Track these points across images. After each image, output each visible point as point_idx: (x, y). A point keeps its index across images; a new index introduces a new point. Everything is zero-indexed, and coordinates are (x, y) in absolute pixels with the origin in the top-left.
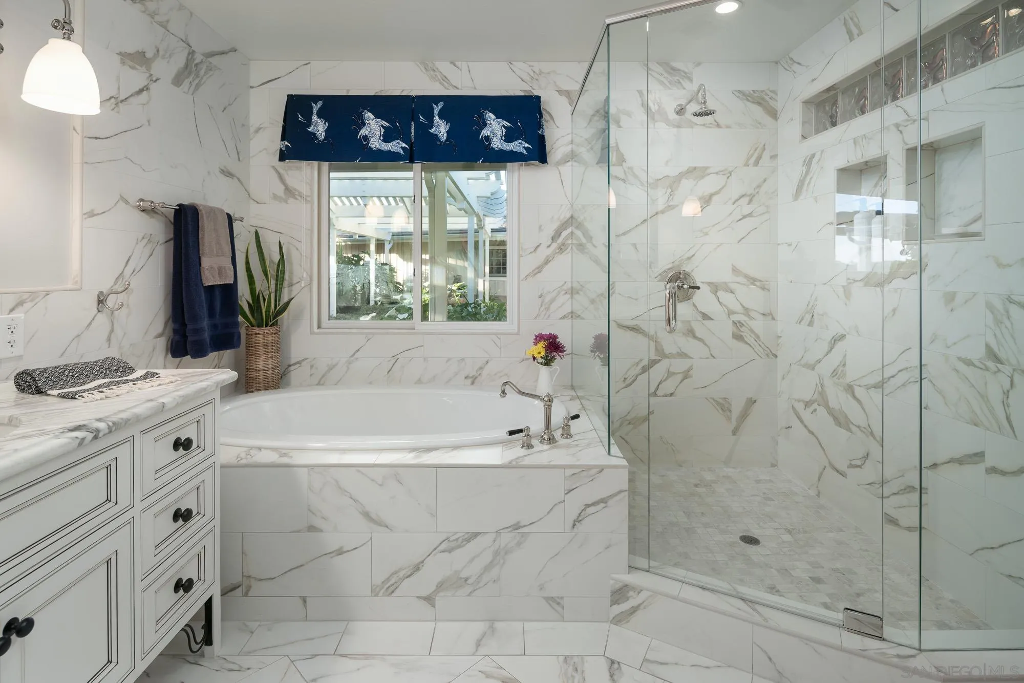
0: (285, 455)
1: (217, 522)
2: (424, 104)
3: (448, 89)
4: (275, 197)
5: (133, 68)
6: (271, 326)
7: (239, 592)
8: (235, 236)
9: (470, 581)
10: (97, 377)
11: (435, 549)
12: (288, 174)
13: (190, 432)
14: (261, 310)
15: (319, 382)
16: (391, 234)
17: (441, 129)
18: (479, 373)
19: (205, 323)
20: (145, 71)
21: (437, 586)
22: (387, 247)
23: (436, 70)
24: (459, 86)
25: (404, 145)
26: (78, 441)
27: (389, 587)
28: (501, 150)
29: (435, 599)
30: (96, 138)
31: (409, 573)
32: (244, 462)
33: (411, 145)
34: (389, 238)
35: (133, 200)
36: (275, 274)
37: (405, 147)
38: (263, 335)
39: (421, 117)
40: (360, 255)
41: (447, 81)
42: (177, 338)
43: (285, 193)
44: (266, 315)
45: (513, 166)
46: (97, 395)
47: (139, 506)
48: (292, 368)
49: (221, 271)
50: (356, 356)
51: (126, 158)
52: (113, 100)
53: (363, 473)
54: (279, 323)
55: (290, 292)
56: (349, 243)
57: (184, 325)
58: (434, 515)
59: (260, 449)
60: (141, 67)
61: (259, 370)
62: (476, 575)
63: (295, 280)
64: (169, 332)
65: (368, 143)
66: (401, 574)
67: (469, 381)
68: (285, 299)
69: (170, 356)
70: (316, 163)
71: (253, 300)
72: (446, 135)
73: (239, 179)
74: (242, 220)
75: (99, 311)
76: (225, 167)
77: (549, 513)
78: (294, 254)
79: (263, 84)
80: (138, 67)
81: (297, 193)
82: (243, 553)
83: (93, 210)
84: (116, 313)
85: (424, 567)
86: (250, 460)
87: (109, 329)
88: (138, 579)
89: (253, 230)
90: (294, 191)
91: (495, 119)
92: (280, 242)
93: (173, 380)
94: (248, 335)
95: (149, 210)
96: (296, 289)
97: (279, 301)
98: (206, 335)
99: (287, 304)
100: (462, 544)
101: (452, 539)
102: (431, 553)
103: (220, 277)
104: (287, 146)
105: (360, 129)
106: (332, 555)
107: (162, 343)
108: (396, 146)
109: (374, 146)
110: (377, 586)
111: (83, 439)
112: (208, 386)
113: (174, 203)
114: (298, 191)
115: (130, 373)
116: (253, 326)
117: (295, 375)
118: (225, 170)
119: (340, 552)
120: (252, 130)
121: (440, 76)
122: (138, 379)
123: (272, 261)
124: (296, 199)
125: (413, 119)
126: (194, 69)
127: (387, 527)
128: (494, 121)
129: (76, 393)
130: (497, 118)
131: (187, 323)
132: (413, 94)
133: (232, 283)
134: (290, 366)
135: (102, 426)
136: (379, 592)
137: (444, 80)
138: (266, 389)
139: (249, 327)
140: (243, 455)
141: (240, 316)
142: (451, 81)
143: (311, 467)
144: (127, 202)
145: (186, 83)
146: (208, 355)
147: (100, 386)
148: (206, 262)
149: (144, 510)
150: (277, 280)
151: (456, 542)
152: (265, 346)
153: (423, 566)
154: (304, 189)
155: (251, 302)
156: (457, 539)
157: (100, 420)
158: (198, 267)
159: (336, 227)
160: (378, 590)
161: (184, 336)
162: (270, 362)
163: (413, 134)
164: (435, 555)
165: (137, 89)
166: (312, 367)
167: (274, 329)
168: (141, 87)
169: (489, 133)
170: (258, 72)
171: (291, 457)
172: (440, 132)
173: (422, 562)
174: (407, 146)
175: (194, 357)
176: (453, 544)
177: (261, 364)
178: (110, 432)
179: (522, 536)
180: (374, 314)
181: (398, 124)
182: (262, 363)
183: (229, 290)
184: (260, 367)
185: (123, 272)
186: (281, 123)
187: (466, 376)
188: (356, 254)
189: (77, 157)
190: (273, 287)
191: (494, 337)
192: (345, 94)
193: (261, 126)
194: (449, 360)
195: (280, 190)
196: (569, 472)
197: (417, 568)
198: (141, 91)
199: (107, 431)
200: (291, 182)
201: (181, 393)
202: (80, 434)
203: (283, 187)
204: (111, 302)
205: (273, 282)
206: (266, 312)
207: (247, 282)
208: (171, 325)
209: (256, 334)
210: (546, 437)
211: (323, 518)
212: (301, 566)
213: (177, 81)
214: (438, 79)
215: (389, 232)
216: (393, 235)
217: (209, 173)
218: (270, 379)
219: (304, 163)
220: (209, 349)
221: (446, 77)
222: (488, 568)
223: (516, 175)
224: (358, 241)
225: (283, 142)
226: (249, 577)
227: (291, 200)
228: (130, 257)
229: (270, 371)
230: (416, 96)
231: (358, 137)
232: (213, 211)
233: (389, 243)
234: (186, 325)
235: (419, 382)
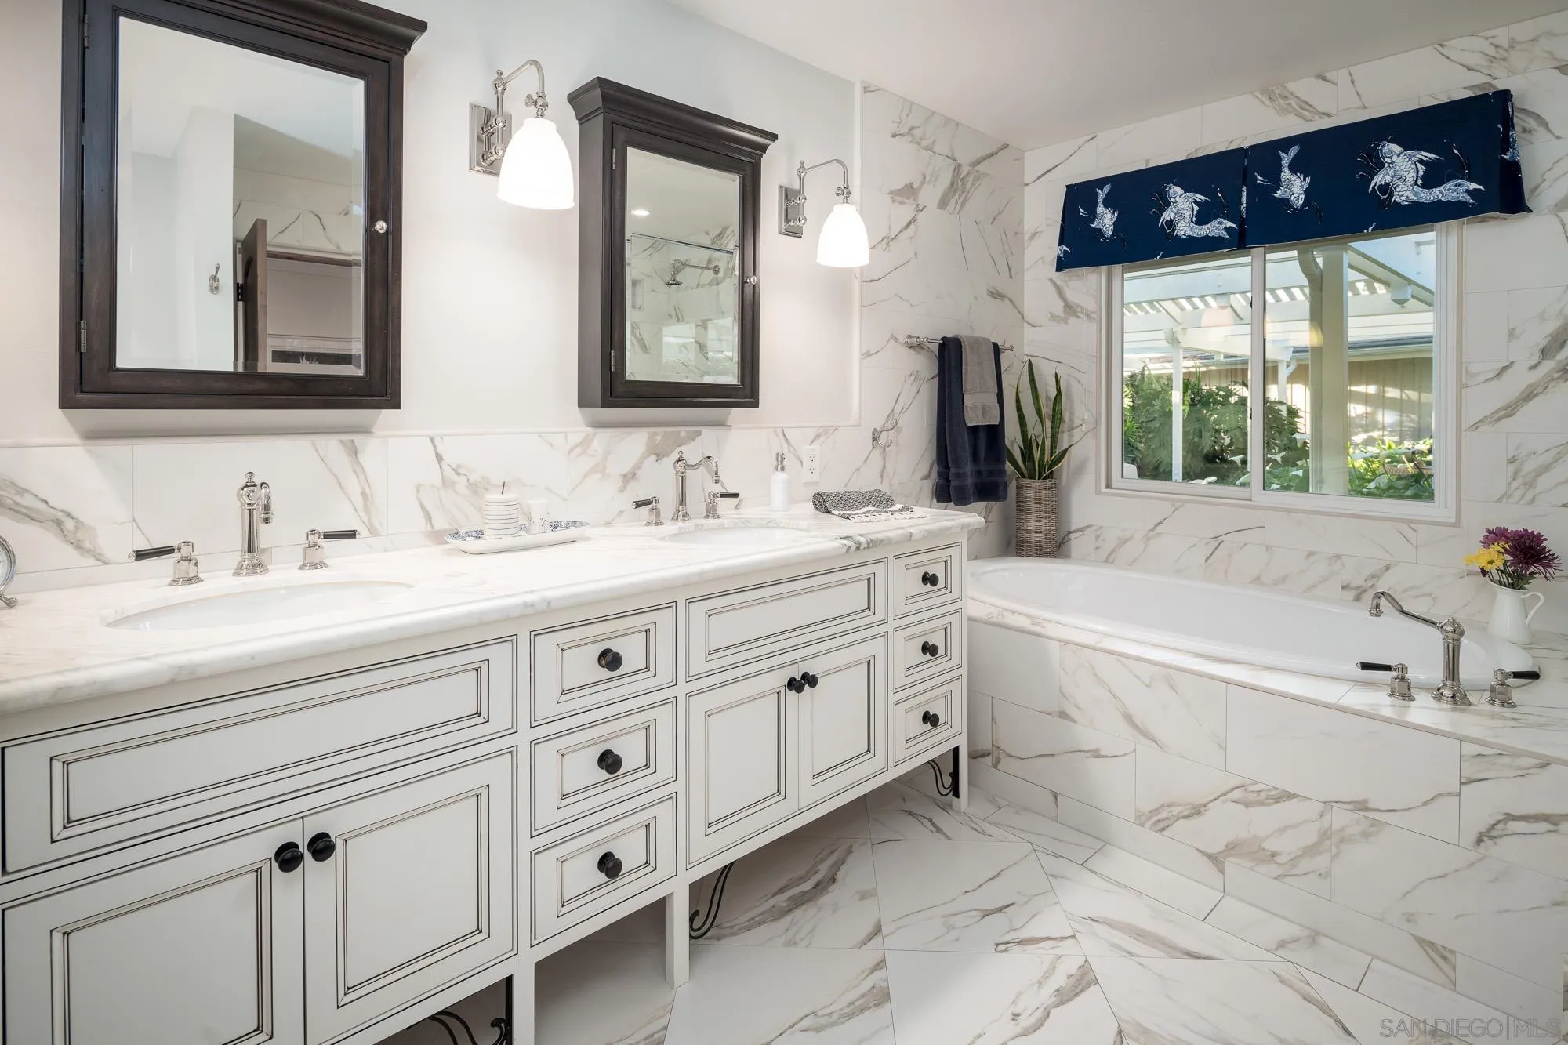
0: (1038, 624)
1: (964, 671)
2: (1265, 156)
3: (1311, 121)
4: (1054, 317)
5: (902, 203)
6: (1045, 478)
7: (988, 760)
8: (1002, 370)
9: (1279, 859)
10: (867, 505)
11: (1224, 794)
12: (1068, 286)
13: (937, 570)
14: (1033, 458)
15: (1108, 558)
16: (1292, 349)
17: (1294, 188)
18: (1370, 585)
19: (969, 468)
20: (913, 202)
21: (1227, 846)
22: (1283, 373)
23: (1289, 96)
24: (1332, 111)
25: (1229, 224)
26: (846, 548)
27: (1160, 820)
28: (1415, 204)
29: (1224, 862)
30: (872, 281)
31: (1186, 813)
32: (994, 620)
33: (1241, 221)
34: (1287, 356)
35: (902, 339)
36: (1051, 413)
37: (1231, 228)
38: (1035, 489)
39: (1258, 177)
40: (1230, 387)
41: (1310, 109)
42: (941, 482)
43: (1065, 311)
44: (1039, 465)
45: (1448, 227)
46: (864, 519)
47: (893, 624)
48: (1072, 536)
49: (985, 411)
50: (1157, 531)
51: (896, 295)
52: (885, 241)
53: (1124, 665)
54: (1054, 476)
55: (1071, 436)
56: (1214, 368)
57: (947, 467)
58: (1223, 747)
59: (1014, 612)
60: (909, 199)
61: (1030, 532)
62: (1289, 854)
63: (1077, 422)
64: (934, 475)
65: (1174, 230)
66: (1176, 810)
67: (1351, 594)
68: (1063, 444)
69: (935, 500)
70: (1104, 268)
71: (1024, 446)
72: (1303, 196)
73: (1010, 300)
74: (1011, 349)
75: (874, 448)
76: (994, 288)
77: (1425, 804)
78: (1076, 389)
79: (1040, 177)
80: (906, 201)
81: (1079, 310)
82: (993, 719)
83: (869, 351)
84: (887, 449)
85: (1206, 813)
86: (1001, 620)
87: (881, 464)
88: (891, 692)
89: (1027, 359)
90: (1076, 308)
91: (1401, 153)
92: (1056, 374)
93: (923, 516)
94: (1019, 488)
95: (917, 346)
96: (1077, 434)
97: (1055, 448)
98: (970, 482)
99: (1064, 452)
100: (1266, 802)
101: (1250, 788)
102: (1218, 797)
103: (983, 416)
104: (1065, 251)
105: (1162, 211)
106: (1088, 754)
107: (928, 487)
108: (1218, 227)
109: (1183, 232)
110: (1143, 815)
111: (850, 547)
112: (953, 525)
113: (938, 337)
114: (1081, 307)
115: (892, 505)
116: (1024, 477)
117: (1076, 544)
118: (994, 292)
119: (1096, 754)
120: (1026, 237)
121: (1296, 104)
122: (896, 511)
123: (1048, 398)
124: (1079, 317)
125: (1244, 183)
126: (960, 184)
127: (1156, 742)
128: (1399, 156)
129: (850, 515)
130: (1405, 150)
131: (950, 466)
132: (1246, 144)
133: (997, 423)
134: (1070, 532)
135: (862, 540)
136: (1145, 822)
137: (1302, 108)
138: (1039, 555)
139: (1019, 477)
140: (995, 615)
141: (1007, 462)
142: (1315, 106)
143: (1064, 642)
144: (896, 340)
145: (953, 202)
146: (969, 503)
147: (867, 512)
148: (968, 400)
149: (898, 629)
150: (1053, 422)
151: (1256, 795)
152: (1039, 503)
153: (1206, 811)
154: (1089, 304)
155: (1022, 447)
156: (1259, 792)
157: (861, 535)
158: (961, 405)
159: (1182, 345)
160: (1143, 818)
161: (948, 480)
162: (1043, 523)
163: (1245, 205)
164: (1224, 802)
165: (905, 224)
166: (1098, 537)
167: (1048, 483)
168: (909, 220)
169: (1388, 179)
170: (1033, 165)
171: (1044, 627)
172: (1293, 194)
173: (1205, 805)
174: (1234, 226)
175: (957, 504)
176: (1252, 797)
177: (1032, 524)
178: (868, 547)
179: (1372, 825)
180: (1214, 479)
181: (1220, 195)
182: (1035, 524)
183: (995, 433)
184: (1032, 528)
185: (893, 410)
186: (1060, 222)
187: (1345, 584)
188: (1224, 384)
189: (856, 303)
190: (1049, 430)
191: (1404, 528)
192: (1142, 166)
193: (1038, 230)
194: (1310, 554)
195: (1058, 307)
196: (1470, 749)
197: (1197, 811)
198: (909, 224)
199: (866, 546)
200: (1071, 296)
201: (927, 527)
202: (848, 543)
203: (1062, 304)
204: (883, 440)
205: (1048, 424)
206: (1039, 462)
207: (1018, 424)
208: (936, 468)
209: (1027, 487)
210: (1447, 693)
211: (1076, 706)
212: (1053, 755)
213: (943, 204)
214: (1293, 108)
215: (1287, 348)
216: (1294, 352)
217: (976, 298)
218: (1043, 544)
219: (1086, 270)
220: (972, 500)
221: (1307, 103)
222: (1311, 851)
223: (1453, 239)
224: (1221, 364)
225: (1061, 247)
226: (999, 748)
227: (1072, 320)
228: (899, 395)
229: (1043, 535)
230: (1250, 147)
231: (1160, 224)
232: (977, 342)
233: (1288, 366)
234: (949, 468)
235: (1257, 580)
